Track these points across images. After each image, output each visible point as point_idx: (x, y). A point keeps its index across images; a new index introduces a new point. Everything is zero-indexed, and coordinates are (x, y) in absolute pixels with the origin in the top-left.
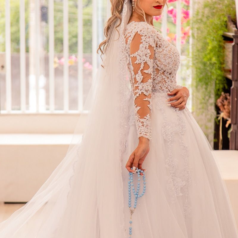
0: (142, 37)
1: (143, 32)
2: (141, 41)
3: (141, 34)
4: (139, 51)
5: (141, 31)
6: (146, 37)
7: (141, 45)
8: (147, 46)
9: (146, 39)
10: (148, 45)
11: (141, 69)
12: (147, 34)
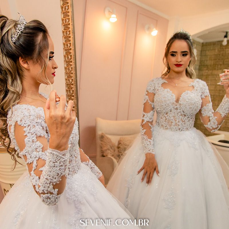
0: (25, 129)
1: (24, 122)
2: (25, 134)
3: (22, 125)
4: (26, 148)
5: (21, 120)
6: (29, 127)
7: (26, 139)
8: (35, 138)
9: (30, 130)
10: (35, 136)
11: (33, 169)
12: (30, 124)
